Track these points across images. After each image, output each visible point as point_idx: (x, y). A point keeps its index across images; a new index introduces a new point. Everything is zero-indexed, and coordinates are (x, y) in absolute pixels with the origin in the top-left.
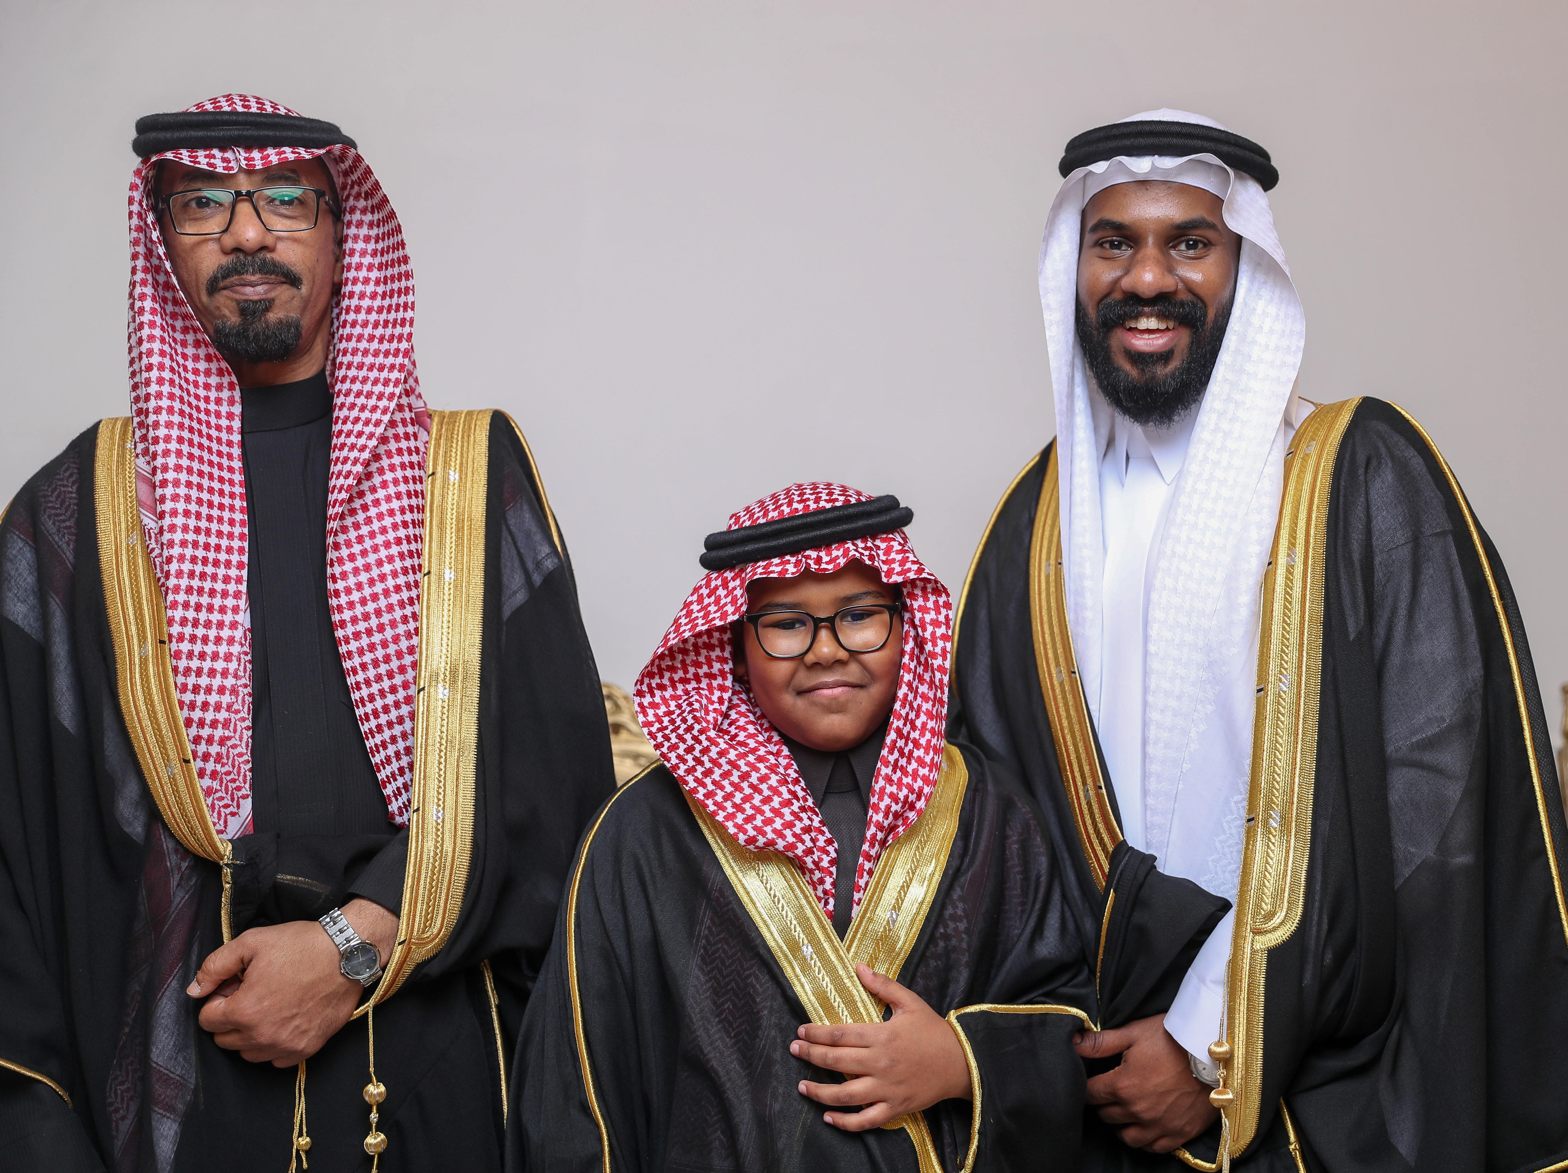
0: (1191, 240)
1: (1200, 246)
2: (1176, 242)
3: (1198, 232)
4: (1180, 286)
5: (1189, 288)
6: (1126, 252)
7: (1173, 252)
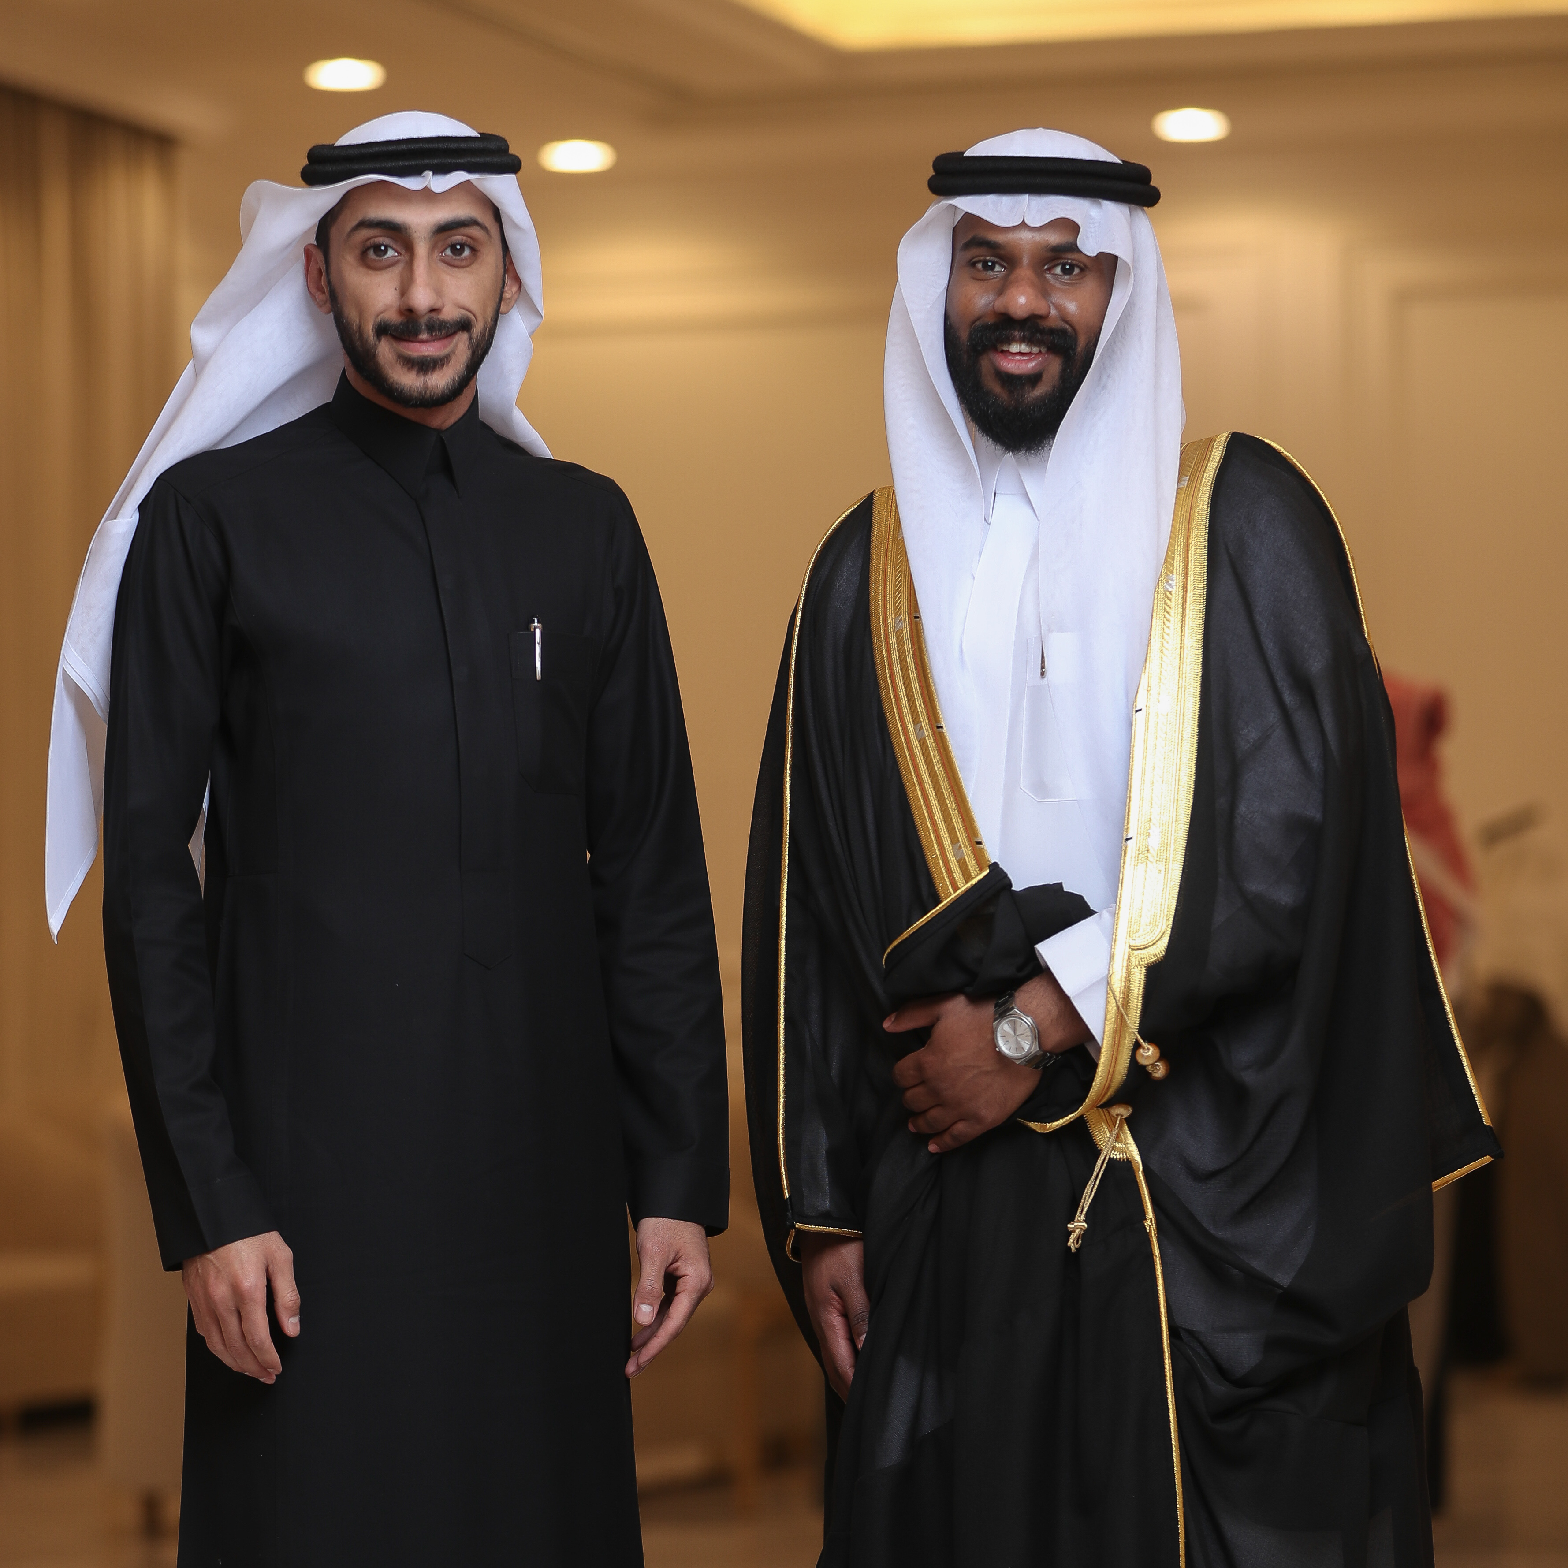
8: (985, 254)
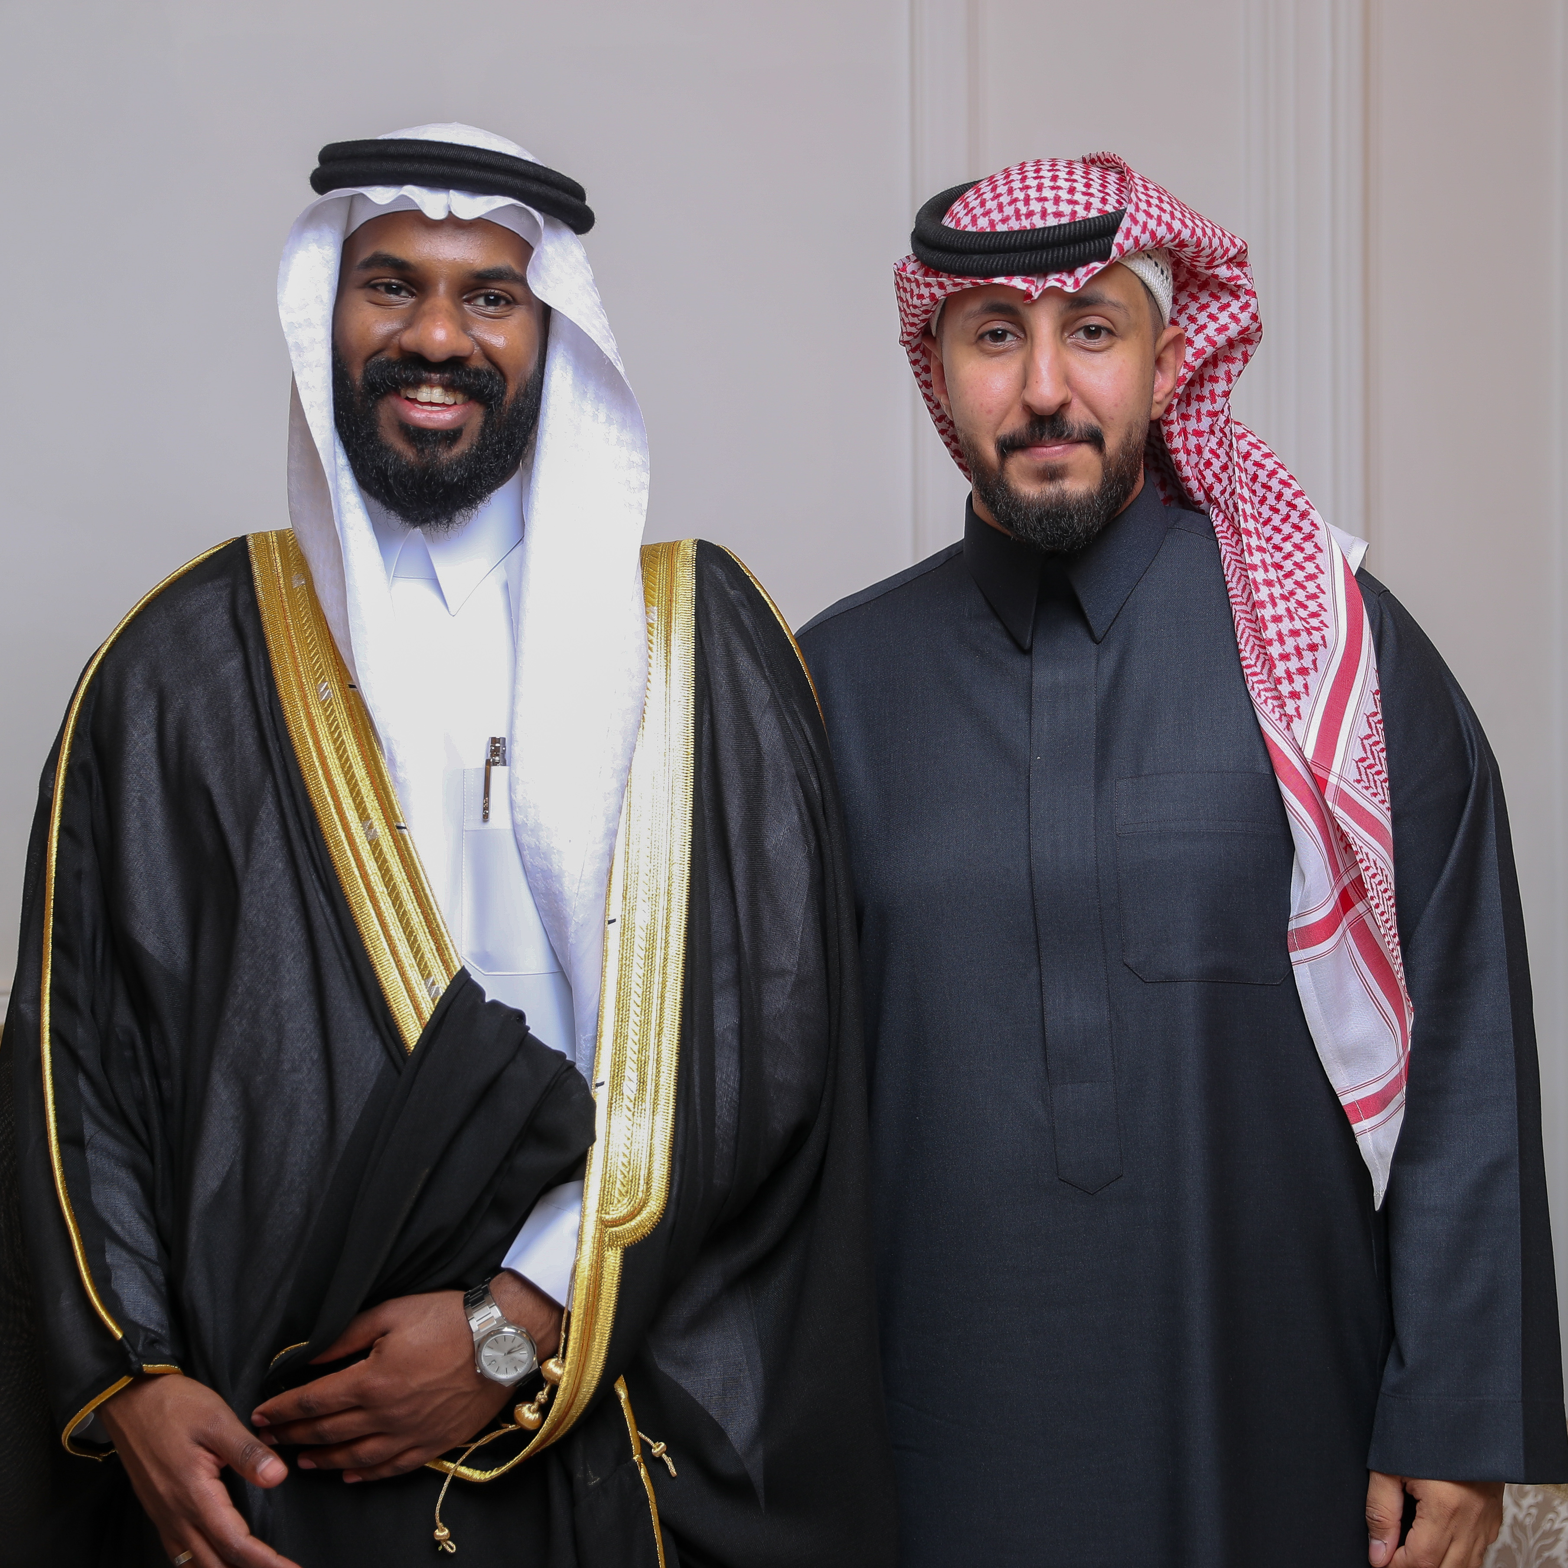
0: (492, 294)
1: (503, 302)
2: (472, 295)
3: (502, 285)
4: (477, 350)
5: (488, 354)
6: (405, 301)
7: (466, 306)
8: (390, 276)
